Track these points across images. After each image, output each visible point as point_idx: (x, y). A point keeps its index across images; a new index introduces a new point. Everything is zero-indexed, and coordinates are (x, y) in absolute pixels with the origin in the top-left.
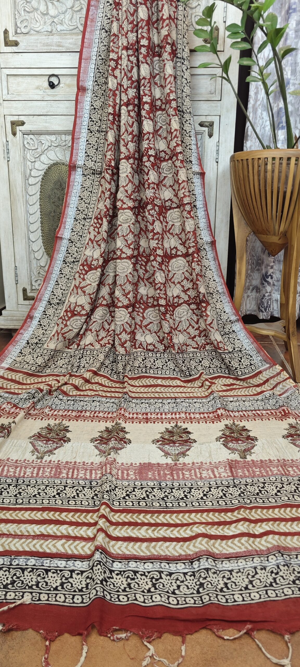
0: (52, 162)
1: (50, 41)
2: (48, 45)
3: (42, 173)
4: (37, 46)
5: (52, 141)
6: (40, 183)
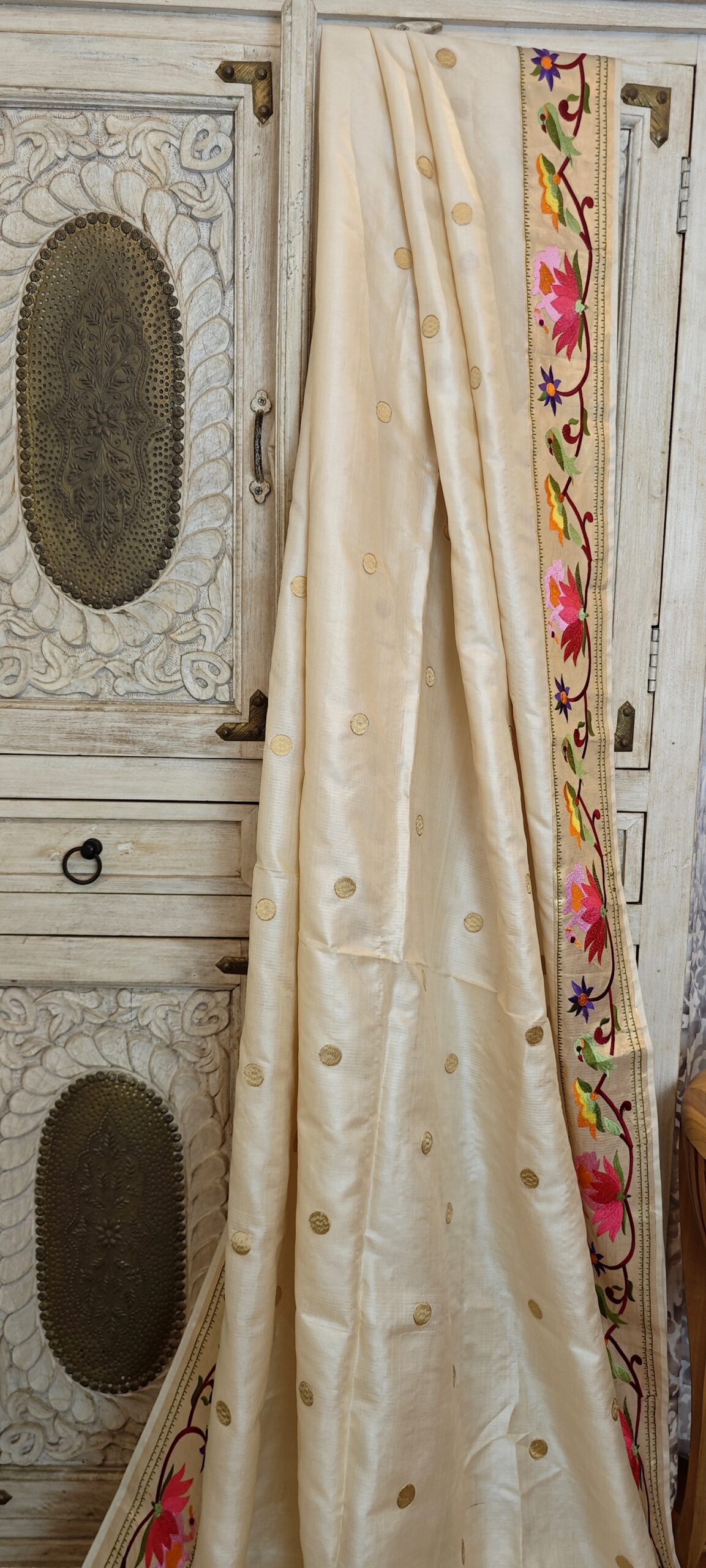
0: (83, 1072)
1: (90, 725)
2: (82, 736)
3: (49, 1103)
4: (46, 739)
5: (85, 1010)
6: (39, 1134)
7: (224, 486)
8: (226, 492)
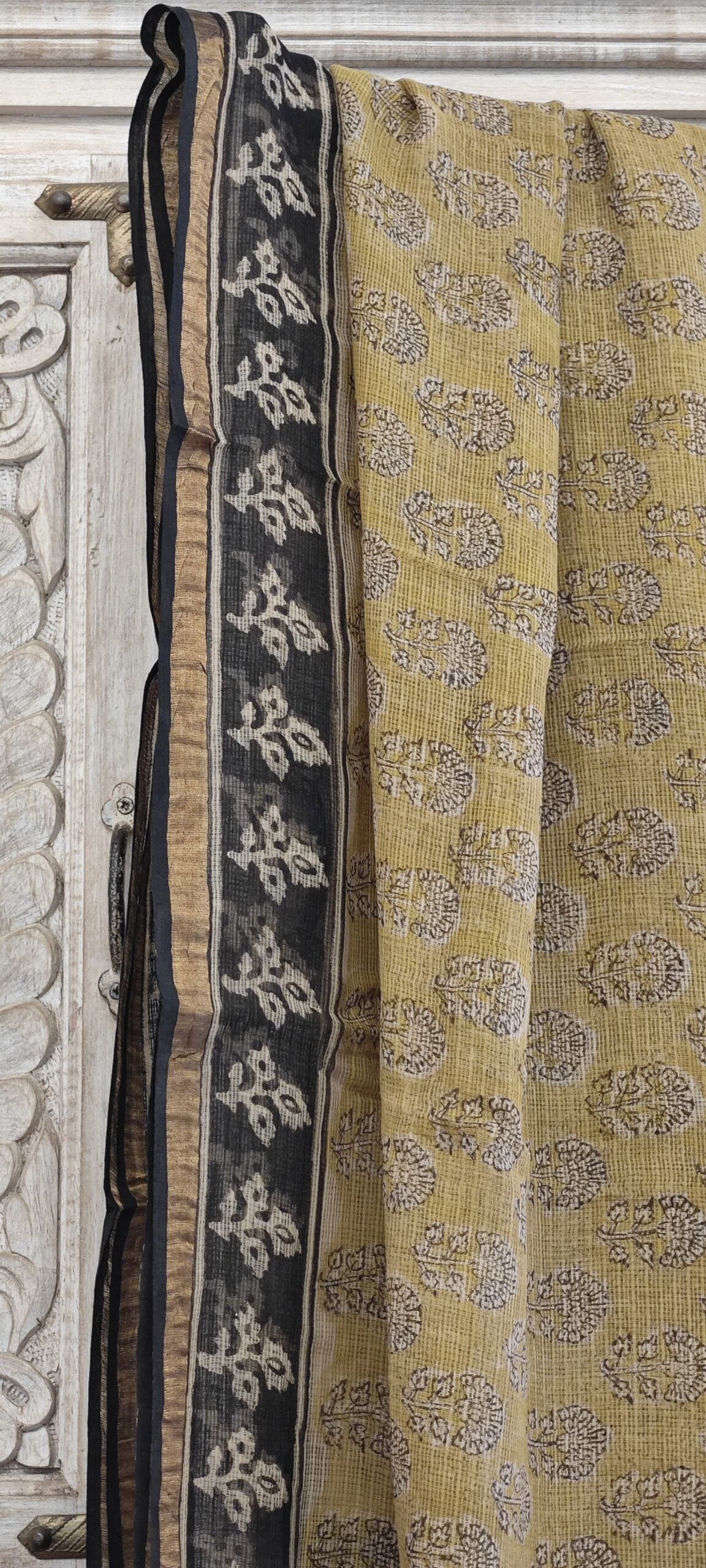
7: (42, 984)
8: (46, 999)
